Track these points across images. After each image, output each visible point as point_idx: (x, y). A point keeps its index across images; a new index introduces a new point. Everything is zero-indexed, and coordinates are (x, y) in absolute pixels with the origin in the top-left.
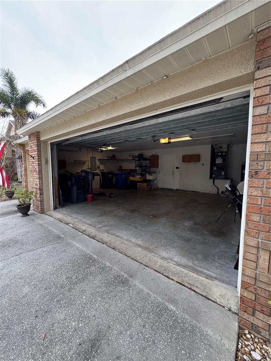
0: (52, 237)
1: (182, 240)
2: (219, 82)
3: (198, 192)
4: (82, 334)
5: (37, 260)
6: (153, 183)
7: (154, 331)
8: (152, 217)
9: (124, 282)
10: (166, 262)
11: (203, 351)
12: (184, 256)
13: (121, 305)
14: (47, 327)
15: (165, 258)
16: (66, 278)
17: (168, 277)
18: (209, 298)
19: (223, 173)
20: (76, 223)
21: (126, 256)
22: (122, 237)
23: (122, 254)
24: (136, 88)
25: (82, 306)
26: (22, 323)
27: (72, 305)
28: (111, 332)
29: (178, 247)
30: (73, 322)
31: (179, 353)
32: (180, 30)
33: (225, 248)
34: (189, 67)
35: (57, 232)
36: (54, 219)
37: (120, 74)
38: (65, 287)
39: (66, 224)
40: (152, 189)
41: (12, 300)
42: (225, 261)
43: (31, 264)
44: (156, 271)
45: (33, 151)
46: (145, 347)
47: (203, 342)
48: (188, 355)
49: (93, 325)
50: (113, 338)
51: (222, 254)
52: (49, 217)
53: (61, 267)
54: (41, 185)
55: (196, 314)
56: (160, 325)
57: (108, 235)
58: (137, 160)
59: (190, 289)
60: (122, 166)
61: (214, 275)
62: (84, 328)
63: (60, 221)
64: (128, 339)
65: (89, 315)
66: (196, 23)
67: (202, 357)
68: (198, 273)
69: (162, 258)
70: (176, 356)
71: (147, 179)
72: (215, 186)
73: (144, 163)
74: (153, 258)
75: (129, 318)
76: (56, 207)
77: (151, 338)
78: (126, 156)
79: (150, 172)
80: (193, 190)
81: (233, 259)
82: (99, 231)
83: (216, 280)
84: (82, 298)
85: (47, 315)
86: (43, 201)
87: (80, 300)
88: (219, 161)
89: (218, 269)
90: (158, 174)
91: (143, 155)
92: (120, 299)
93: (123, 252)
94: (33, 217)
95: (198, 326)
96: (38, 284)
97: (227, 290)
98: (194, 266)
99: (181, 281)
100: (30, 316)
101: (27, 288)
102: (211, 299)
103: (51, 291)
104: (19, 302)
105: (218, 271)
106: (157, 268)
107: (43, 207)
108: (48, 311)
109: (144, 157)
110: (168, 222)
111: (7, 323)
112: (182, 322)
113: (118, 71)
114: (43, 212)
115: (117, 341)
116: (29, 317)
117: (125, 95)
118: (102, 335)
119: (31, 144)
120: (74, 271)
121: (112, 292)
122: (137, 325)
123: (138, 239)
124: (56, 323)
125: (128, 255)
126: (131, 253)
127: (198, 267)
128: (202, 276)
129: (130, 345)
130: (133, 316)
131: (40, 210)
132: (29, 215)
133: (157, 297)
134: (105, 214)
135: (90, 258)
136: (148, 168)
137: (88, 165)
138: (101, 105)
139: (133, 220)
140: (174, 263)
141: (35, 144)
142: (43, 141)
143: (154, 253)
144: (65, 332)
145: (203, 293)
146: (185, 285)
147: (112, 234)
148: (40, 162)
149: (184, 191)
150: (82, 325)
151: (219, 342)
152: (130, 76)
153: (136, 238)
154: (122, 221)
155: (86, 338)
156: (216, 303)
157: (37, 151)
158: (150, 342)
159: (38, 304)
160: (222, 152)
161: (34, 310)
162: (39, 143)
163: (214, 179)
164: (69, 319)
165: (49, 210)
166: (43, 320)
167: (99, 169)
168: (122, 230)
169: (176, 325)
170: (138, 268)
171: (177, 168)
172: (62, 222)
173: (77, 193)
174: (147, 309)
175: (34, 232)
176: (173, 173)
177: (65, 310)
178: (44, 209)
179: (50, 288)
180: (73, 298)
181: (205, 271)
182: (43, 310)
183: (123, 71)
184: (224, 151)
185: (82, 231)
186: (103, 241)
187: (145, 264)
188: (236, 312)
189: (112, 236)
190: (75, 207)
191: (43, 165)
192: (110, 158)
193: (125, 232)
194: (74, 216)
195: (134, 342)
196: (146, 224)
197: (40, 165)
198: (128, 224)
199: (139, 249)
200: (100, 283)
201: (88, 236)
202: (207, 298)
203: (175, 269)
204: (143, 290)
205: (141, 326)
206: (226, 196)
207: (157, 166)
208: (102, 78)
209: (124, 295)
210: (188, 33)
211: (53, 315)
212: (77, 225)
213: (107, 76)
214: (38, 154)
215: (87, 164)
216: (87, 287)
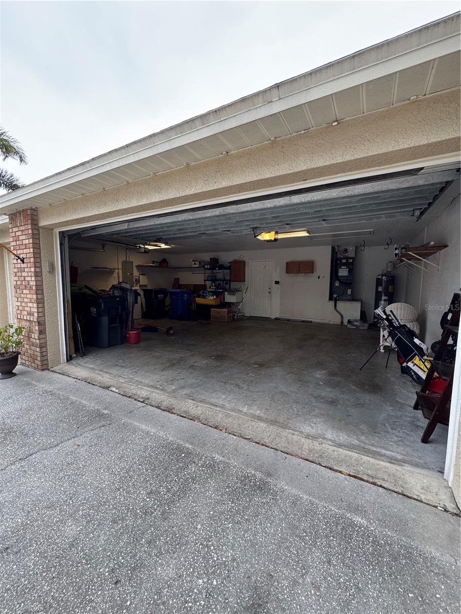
0: (86, 416)
1: (323, 402)
2: (440, 139)
3: (311, 322)
4: (226, 599)
5: (72, 464)
6: (236, 307)
7: (349, 568)
8: (257, 366)
9: (262, 488)
10: (316, 443)
11: (439, 587)
12: (340, 429)
13: (274, 531)
14: (148, 599)
15: (312, 437)
16: (149, 494)
17: (330, 469)
18: (409, 495)
19: (349, 292)
20: (124, 385)
21: (245, 439)
22: (222, 405)
23: (236, 436)
24: (273, 138)
25: (201, 544)
26: (91, 601)
27: (182, 545)
28: (278, 585)
29: (322, 414)
30: (199, 578)
31: (405, 599)
32: (397, 40)
33: (393, 410)
34: (383, 109)
35: (92, 405)
36: (75, 380)
37: (257, 108)
38: (152, 513)
39: (104, 388)
40: (235, 317)
41: (47, 557)
42: (403, 432)
43: (61, 475)
44: (306, 460)
45: (22, 247)
46: (347, 599)
47: (433, 572)
48: (420, 599)
49: (238, 577)
50: (286, 596)
51: (394, 421)
52: (61, 376)
53: (127, 473)
54: (41, 315)
55: (401, 525)
56: (355, 555)
57: (195, 403)
58: (207, 269)
59: (374, 484)
60: (179, 278)
61: (399, 457)
62: (223, 587)
63: (89, 383)
64: (313, 592)
65: (224, 559)
66: (430, 31)
67: (442, 597)
68: (373, 455)
69: (308, 436)
70: (403, 604)
71: (226, 301)
72: (338, 312)
73: (220, 274)
74: (293, 439)
75: (298, 553)
76: (71, 356)
77: (350, 581)
78: (188, 261)
79: (230, 289)
80: (303, 319)
81: (413, 428)
82: (175, 397)
83: (406, 465)
84: (197, 528)
85: (139, 574)
86: (46, 346)
87: (193, 533)
88: (343, 272)
89: (400, 445)
90: (244, 292)
91: (218, 259)
92: (267, 519)
93: (236, 432)
94: (25, 379)
95: (412, 546)
96: (94, 513)
97: (428, 478)
98: (362, 444)
99: (354, 473)
100: (102, 583)
101: (71, 526)
102: (412, 496)
103: (126, 525)
104: (66, 557)
105: (402, 448)
106: (305, 454)
107: (45, 358)
108: (137, 565)
109: (220, 263)
110: (287, 374)
111: (56, 609)
112: (386, 543)
113: (253, 101)
114: (45, 367)
115: (294, 599)
116: (101, 586)
117: (248, 149)
118: (264, 593)
119: (15, 232)
120: (157, 477)
121: (247, 508)
122: (318, 563)
123: (251, 406)
124: (163, 588)
125: (248, 437)
126: (251, 432)
127: (370, 447)
128: (383, 461)
129: (320, 603)
130: (303, 546)
131: (39, 363)
132: (15, 375)
133: (328, 506)
134: (173, 365)
135: (180, 449)
136: (227, 283)
137: (119, 277)
138: (193, 163)
139: (228, 373)
140: (330, 443)
141: (26, 232)
142: (44, 228)
143: (290, 428)
144: (189, 602)
145: (397, 488)
146: (364, 478)
147: (201, 402)
148: (38, 270)
149: (288, 320)
150: (217, 582)
151: (455, 566)
152: (275, 114)
153: (248, 405)
154: (210, 377)
155: (235, 605)
156: (422, 502)
157: (31, 247)
158: (352, 590)
159: (109, 556)
160: (347, 258)
161: (107, 570)
162: (36, 232)
163: (336, 301)
164: (189, 575)
165: (59, 363)
166: (135, 587)
167: (138, 285)
168: (217, 392)
169: (380, 550)
170: (275, 459)
171: (277, 283)
172: (94, 385)
173: (109, 329)
174: (321, 531)
175: (41, 408)
176: (270, 290)
177: (171, 558)
178: (48, 362)
179: (123, 519)
180: (179, 532)
181: (384, 451)
182: (126, 566)
183: (265, 102)
184: (350, 256)
185: (142, 400)
186: (191, 415)
187: (283, 449)
188: (456, 513)
189: (203, 405)
190: (109, 356)
191: (44, 274)
192: (158, 264)
193: (224, 397)
194: (114, 371)
195: (325, 594)
196: (252, 378)
197: (38, 275)
198: (221, 381)
199: (263, 425)
200: (218, 496)
201: (158, 407)
202: (404, 495)
203: (336, 453)
204: (301, 498)
205: (324, 563)
206: (355, 327)
207: (242, 279)
208: (216, 112)
209: (271, 510)
210: (411, 48)
211: (152, 573)
212: (128, 390)
213: (227, 109)
214: (34, 253)
215: (115, 275)
216: (196, 506)
